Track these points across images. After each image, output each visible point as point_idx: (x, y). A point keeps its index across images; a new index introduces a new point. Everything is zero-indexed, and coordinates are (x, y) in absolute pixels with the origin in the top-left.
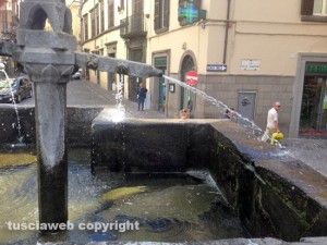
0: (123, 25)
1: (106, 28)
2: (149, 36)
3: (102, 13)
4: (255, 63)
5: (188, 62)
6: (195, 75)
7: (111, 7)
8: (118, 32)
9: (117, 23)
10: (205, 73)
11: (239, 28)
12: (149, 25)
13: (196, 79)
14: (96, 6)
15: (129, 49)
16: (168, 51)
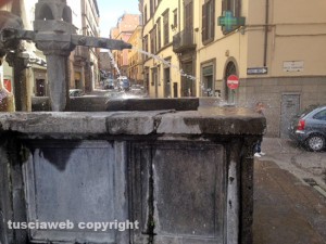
0: (177, 39)
1: (162, 45)
2: (198, 48)
3: (159, 33)
5: (231, 68)
6: (235, 79)
7: (166, 26)
8: (171, 48)
9: (171, 40)
10: (245, 76)
11: (279, 31)
12: (198, 38)
13: (236, 82)
14: (155, 27)
15: (181, 62)
16: (214, 60)
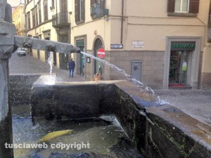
0: (54, 19)
1: (43, 21)
2: (72, 26)
3: (40, 11)
4: (140, 43)
5: (98, 43)
6: (103, 51)
7: (46, 7)
8: (51, 24)
9: (50, 18)
10: (109, 49)
11: (130, 21)
12: (72, 19)
13: (103, 53)
14: (36, 6)
15: (59, 34)
16: (85, 36)
